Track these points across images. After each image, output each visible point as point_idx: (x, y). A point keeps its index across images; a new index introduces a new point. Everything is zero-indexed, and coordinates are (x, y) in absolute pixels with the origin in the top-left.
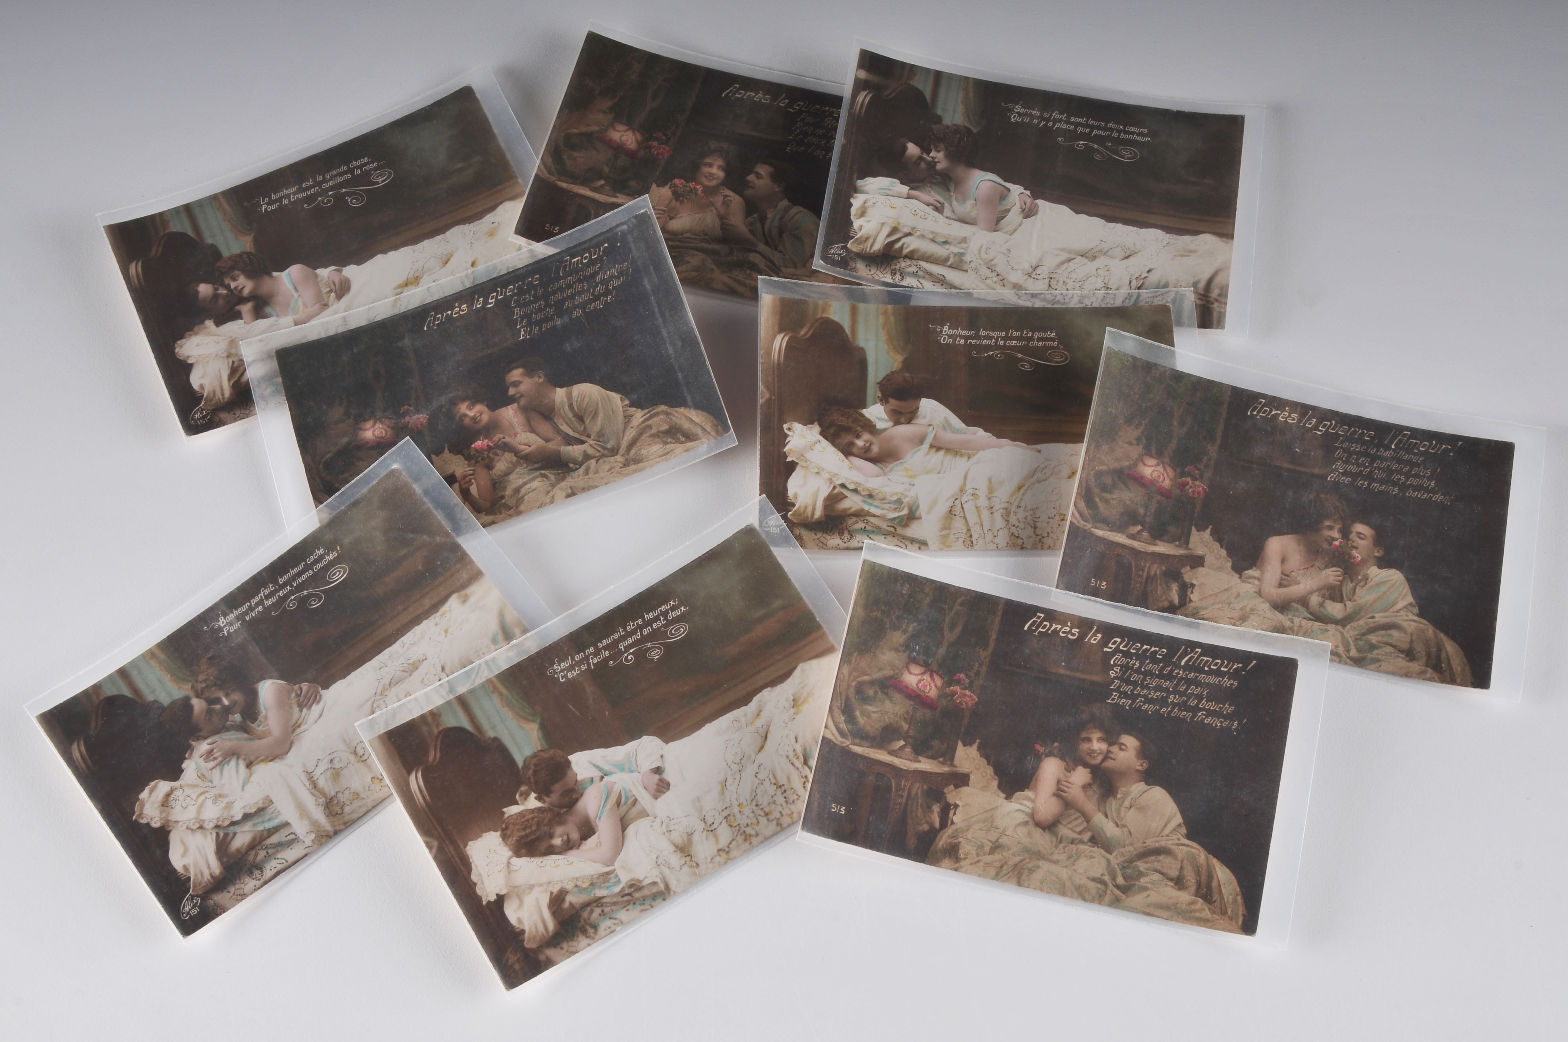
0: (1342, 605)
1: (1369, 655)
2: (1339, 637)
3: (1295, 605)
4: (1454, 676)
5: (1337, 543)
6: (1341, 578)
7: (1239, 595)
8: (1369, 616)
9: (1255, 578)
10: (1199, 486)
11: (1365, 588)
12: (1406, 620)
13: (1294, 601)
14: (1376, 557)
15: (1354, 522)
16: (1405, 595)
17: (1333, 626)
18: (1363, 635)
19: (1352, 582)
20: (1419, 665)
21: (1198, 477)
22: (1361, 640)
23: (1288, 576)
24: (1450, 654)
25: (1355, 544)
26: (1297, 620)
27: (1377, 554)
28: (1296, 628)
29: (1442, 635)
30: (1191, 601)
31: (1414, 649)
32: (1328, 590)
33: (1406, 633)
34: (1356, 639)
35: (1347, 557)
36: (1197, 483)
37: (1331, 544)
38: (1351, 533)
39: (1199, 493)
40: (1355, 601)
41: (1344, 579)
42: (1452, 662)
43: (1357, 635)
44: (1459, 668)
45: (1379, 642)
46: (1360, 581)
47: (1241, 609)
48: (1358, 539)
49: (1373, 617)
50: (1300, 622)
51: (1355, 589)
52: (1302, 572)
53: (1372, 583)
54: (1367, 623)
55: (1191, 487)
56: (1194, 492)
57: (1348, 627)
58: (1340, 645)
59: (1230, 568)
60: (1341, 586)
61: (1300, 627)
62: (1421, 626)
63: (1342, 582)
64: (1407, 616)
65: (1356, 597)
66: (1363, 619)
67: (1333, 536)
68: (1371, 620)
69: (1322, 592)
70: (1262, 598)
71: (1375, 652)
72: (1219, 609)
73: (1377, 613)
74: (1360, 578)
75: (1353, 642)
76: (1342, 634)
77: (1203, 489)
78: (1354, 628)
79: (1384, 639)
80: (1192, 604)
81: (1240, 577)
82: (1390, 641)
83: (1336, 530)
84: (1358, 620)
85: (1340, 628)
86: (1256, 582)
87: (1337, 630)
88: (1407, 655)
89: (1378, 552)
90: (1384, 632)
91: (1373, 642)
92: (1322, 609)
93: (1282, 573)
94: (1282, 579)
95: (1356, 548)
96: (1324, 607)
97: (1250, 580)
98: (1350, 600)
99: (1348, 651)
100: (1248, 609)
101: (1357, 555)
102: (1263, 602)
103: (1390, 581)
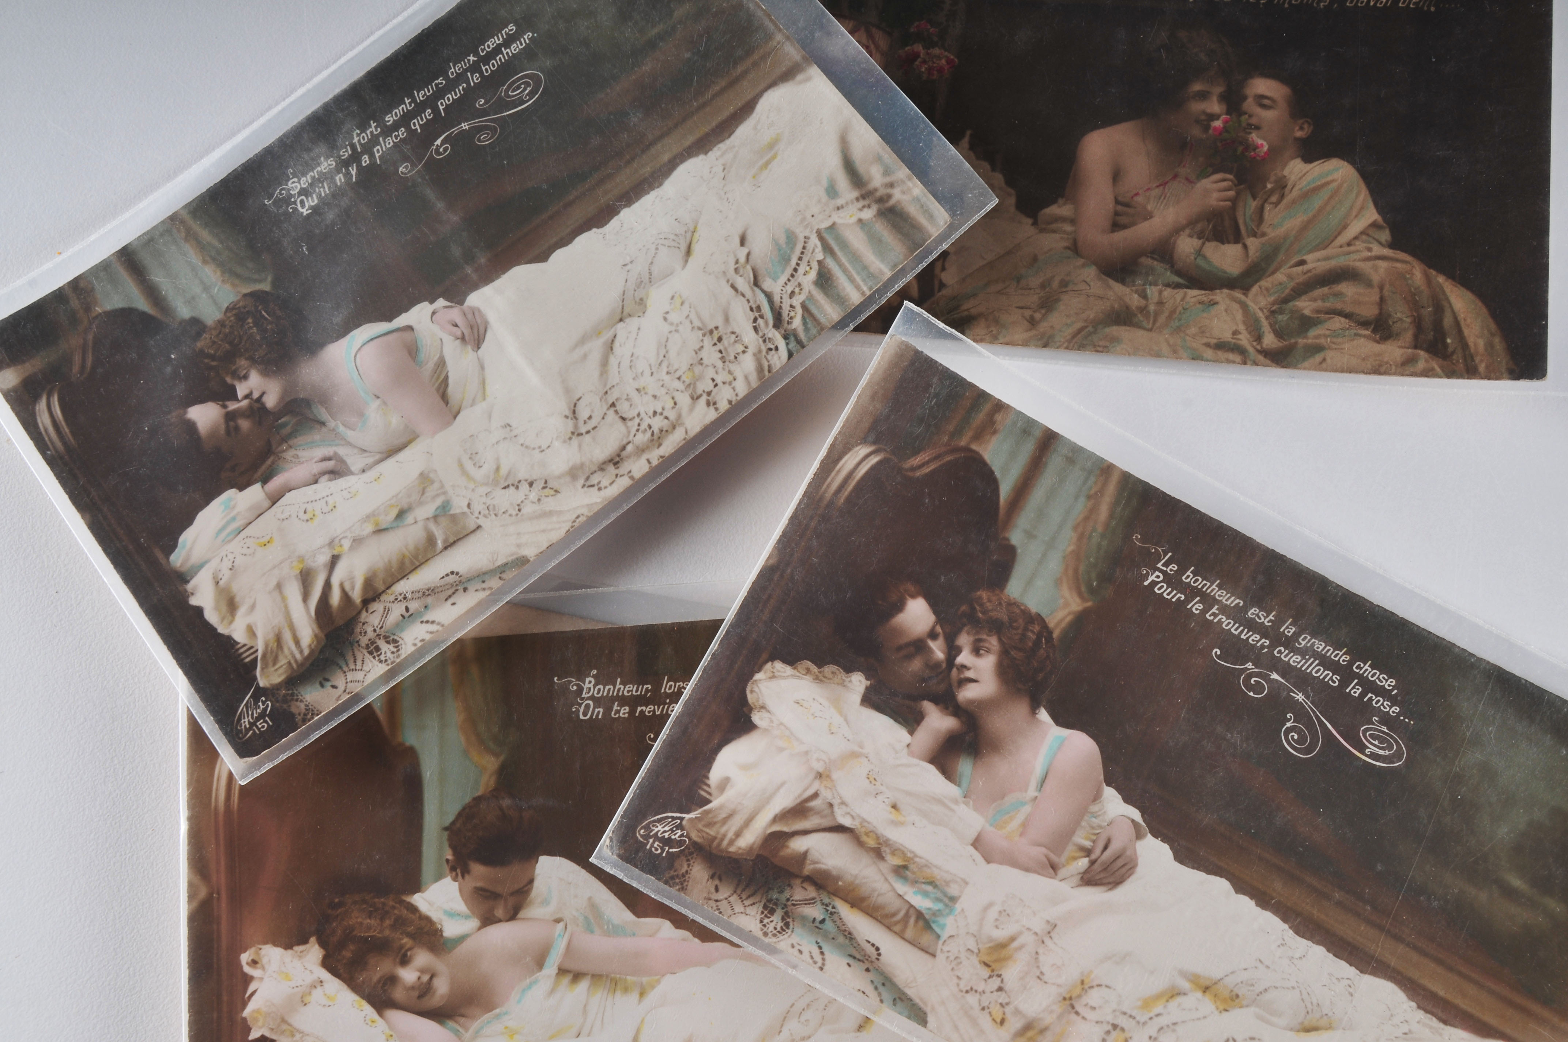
0: (1239, 247)
1: (1301, 341)
2: (1239, 316)
3: (1146, 261)
4: (1473, 360)
5: (1218, 124)
6: (1232, 193)
7: (1035, 259)
8: (1292, 262)
9: (1063, 219)
10: (939, 58)
11: (1281, 206)
12: (1369, 259)
13: (1143, 253)
14: (1297, 139)
15: (1249, 75)
16: (1362, 208)
17: (1226, 291)
18: (1286, 301)
19: (1254, 198)
20: (1401, 347)
21: (935, 39)
22: (1281, 312)
23: (1127, 205)
24: (1461, 316)
25: (1253, 121)
26: (1152, 292)
27: (1299, 134)
28: (1152, 308)
29: (1441, 279)
30: (942, 285)
31: (1390, 316)
32: (1209, 221)
33: (1369, 284)
34: (1273, 312)
35: (1240, 149)
36: (936, 51)
37: (1207, 128)
38: (1245, 98)
39: (940, 70)
40: (1264, 235)
41: (1238, 193)
42: (1466, 332)
43: (1273, 304)
44: (1481, 343)
45: (1318, 311)
46: (1272, 192)
47: (1043, 286)
48: (1259, 111)
49: (1302, 263)
50: (1160, 292)
51: (1261, 210)
52: (1157, 192)
53: (1295, 193)
54: (1290, 277)
55: (924, 62)
56: (930, 70)
57: (1255, 289)
58: (1242, 328)
59: (1013, 209)
60: (1234, 208)
61: (1160, 303)
62: (1399, 265)
63: (1234, 201)
64: (1370, 250)
65: (1265, 228)
66: (1282, 270)
67: (1209, 111)
68: (1299, 269)
69: (1199, 226)
70: (1082, 257)
71: (1312, 333)
72: (999, 292)
73: (1311, 251)
74: (1269, 186)
75: (1267, 318)
76: (1244, 306)
77: (949, 61)
78: (1267, 289)
79: (1328, 304)
80: (944, 292)
81: (1035, 224)
82: (1339, 306)
83: (1215, 98)
84: (1273, 273)
85: (1238, 294)
86: (1068, 228)
87: (1234, 299)
88: (1374, 331)
89: (1301, 128)
90: (1325, 290)
91: (1307, 312)
92: (1200, 262)
93: (1117, 202)
94: (1116, 214)
95: (1257, 128)
96: (1205, 257)
97: (1054, 226)
98: (1255, 235)
99: (1259, 338)
100: (1055, 284)
101: (1260, 142)
102: (1084, 266)
103: (1328, 183)
